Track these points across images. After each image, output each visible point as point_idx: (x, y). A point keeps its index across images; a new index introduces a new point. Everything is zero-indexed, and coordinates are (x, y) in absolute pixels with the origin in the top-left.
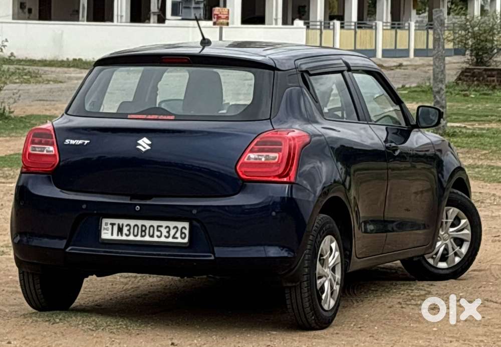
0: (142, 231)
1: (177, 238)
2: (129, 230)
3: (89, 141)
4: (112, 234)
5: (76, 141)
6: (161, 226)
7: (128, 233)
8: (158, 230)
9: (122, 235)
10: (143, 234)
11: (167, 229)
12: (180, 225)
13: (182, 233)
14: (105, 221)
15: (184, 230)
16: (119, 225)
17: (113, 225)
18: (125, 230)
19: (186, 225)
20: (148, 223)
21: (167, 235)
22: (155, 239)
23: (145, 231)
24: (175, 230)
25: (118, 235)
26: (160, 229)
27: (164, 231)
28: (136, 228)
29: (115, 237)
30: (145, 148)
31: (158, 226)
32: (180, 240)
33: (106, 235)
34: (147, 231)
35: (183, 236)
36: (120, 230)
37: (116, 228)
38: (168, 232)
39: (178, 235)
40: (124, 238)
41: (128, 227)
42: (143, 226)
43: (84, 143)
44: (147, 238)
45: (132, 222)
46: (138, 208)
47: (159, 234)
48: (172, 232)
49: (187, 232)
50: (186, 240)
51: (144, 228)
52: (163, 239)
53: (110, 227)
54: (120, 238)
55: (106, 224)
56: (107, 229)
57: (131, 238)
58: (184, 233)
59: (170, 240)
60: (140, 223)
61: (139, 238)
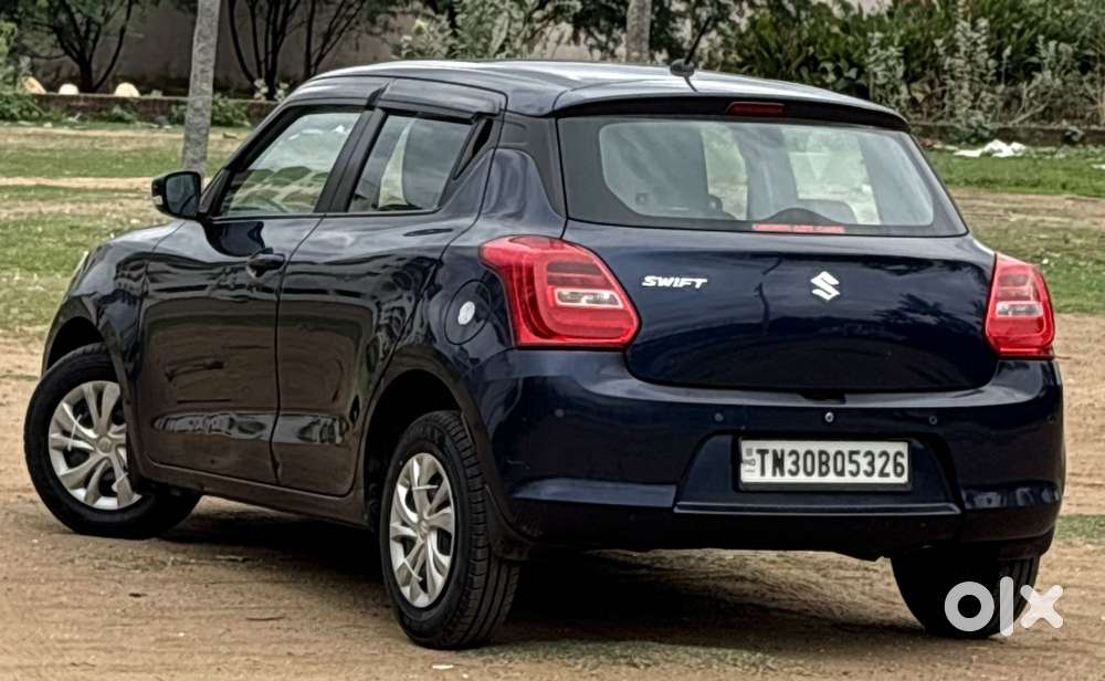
0: (821, 464)
1: (887, 475)
2: (795, 463)
3: (705, 281)
4: (763, 472)
5: (672, 279)
6: (857, 453)
7: (793, 468)
8: (851, 461)
9: (782, 473)
10: (824, 469)
11: (869, 458)
12: (893, 448)
13: (897, 464)
14: (746, 445)
15: (899, 459)
16: (775, 453)
17: (763, 452)
18: (788, 463)
19: (902, 447)
20: (831, 447)
21: (869, 469)
22: (847, 479)
23: (826, 463)
24: (884, 458)
25: (774, 474)
26: (855, 457)
27: (864, 462)
28: (809, 458)
29: (769, 478)
30: (829, 294)
31: (852, 453)
32: (893, 479)
33: (750, 474)
34: (831, 463)
35: (899, 469)
36: (778, 463)
37: (769, 460)
38: (871, 464)
39: (890, 468)
40: (788, 479)
41: (794, 458)
42: (822, 453)
43: (694, 283)
44: (831, 478)
45: (801, 447)
46: (829, 417)
47: (853, 467)
48: (879, 463)
49: (904, 461)
50: (904, 479)
51: (824, 458)
52: (862, 479)
53: (757, 457)
54: (778, 479)
55: (749, 452)
56: (752, 462)
57: (801, 478)
58: (901, 465)
59: (876, 479)
60: (816, 446)
61: (815, 479)
